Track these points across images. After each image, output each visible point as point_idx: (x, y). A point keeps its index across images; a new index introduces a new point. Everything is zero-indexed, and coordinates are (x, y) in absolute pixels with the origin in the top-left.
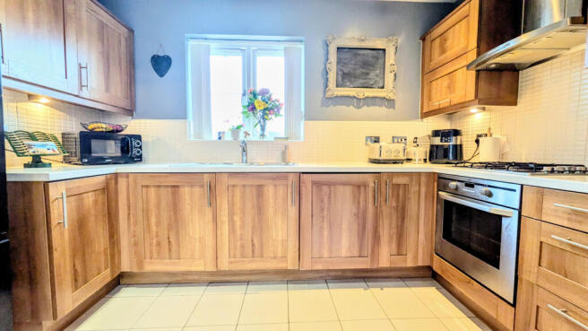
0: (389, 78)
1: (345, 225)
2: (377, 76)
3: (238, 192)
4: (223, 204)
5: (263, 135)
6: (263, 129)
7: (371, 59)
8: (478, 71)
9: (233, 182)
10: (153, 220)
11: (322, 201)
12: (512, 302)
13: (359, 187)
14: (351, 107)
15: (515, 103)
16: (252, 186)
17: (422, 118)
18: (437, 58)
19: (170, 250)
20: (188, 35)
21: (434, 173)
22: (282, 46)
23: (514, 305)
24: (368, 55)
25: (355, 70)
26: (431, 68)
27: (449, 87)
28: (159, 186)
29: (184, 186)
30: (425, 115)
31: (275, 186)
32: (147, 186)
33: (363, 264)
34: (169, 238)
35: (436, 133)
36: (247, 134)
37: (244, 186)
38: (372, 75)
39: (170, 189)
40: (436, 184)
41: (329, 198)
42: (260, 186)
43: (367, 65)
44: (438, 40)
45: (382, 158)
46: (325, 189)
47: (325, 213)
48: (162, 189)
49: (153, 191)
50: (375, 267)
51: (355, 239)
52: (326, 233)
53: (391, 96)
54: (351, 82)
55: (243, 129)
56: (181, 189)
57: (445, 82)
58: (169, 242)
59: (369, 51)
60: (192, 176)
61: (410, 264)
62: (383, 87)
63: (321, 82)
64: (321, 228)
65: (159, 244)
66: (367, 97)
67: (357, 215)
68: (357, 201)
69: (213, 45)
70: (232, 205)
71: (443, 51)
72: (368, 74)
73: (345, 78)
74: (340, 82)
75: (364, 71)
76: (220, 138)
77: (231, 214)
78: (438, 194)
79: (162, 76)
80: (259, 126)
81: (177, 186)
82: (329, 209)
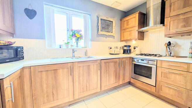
0: (114, 30)
1: (112, 74)
2: (111, 29)
3: (81, 68)
4: (76, 74)
5: (77, 46)
6: (77, 44)
7: (109, 24)
8: (138, 32)
9: (79, 65)
10: (45, 86)
11: (107, 68)
12: (155, 86)
13: (115, 62)
14: (104, 38)
15: (143, 40)
16: (86, 66)
17: (121, 42)
18: (125, 26)
19: (53, 97)
20: (44, 3)
21: (130, 57)
22: (83, 15)
23: (155, 87)
24: (108, 23)
25: (105, 26)
26: (124, 29)
27: (130, 34)
28: (47, 71)
29: (59, 69)
30: (121, 41)
31: (94, 65)
32: (41, 72)
33: (117, 85)
34: (53, 92)
35: (125, 46)
36: (72, 46)
37: (83, 66)
38: (109, 29)
39: (53, 71)
40: (131, 60)
41: (108, 67)
42: (89, 65)
43: (108, 25)
44: (126, 21)
45: (115, 53)
46: (107, 64)
47: (108, 71)
48: (49, 72)
49: (44, 73)
50: (119, 84)
51: (115, 77)
52: (108, 78)
53: (114, 35)
54: (104, 30)
55: (70, 44)
56: (58, 71)
57: (129, 33)
58: (53, 94)
59: (109, 21)
60: (63, 64)
61: (126, 82)
62: (112, 33)
63: (96, 29)
64: (107, 76)
65: (48, 96)
66: (109, 35)
67: (115, 71)
68: (115, 67)
69: (55, 9)
70: (79, 74)
71: (128, 25)
72: (108, 28)
73: (103, 28)
74: (102, 30)
75: (107, 27)
76: (60, 48)
77: (79, 77)
78: (132, 62)
79: (31, 18)
80: (76, 43)
81: (56, 70)
82: (108, 70)
